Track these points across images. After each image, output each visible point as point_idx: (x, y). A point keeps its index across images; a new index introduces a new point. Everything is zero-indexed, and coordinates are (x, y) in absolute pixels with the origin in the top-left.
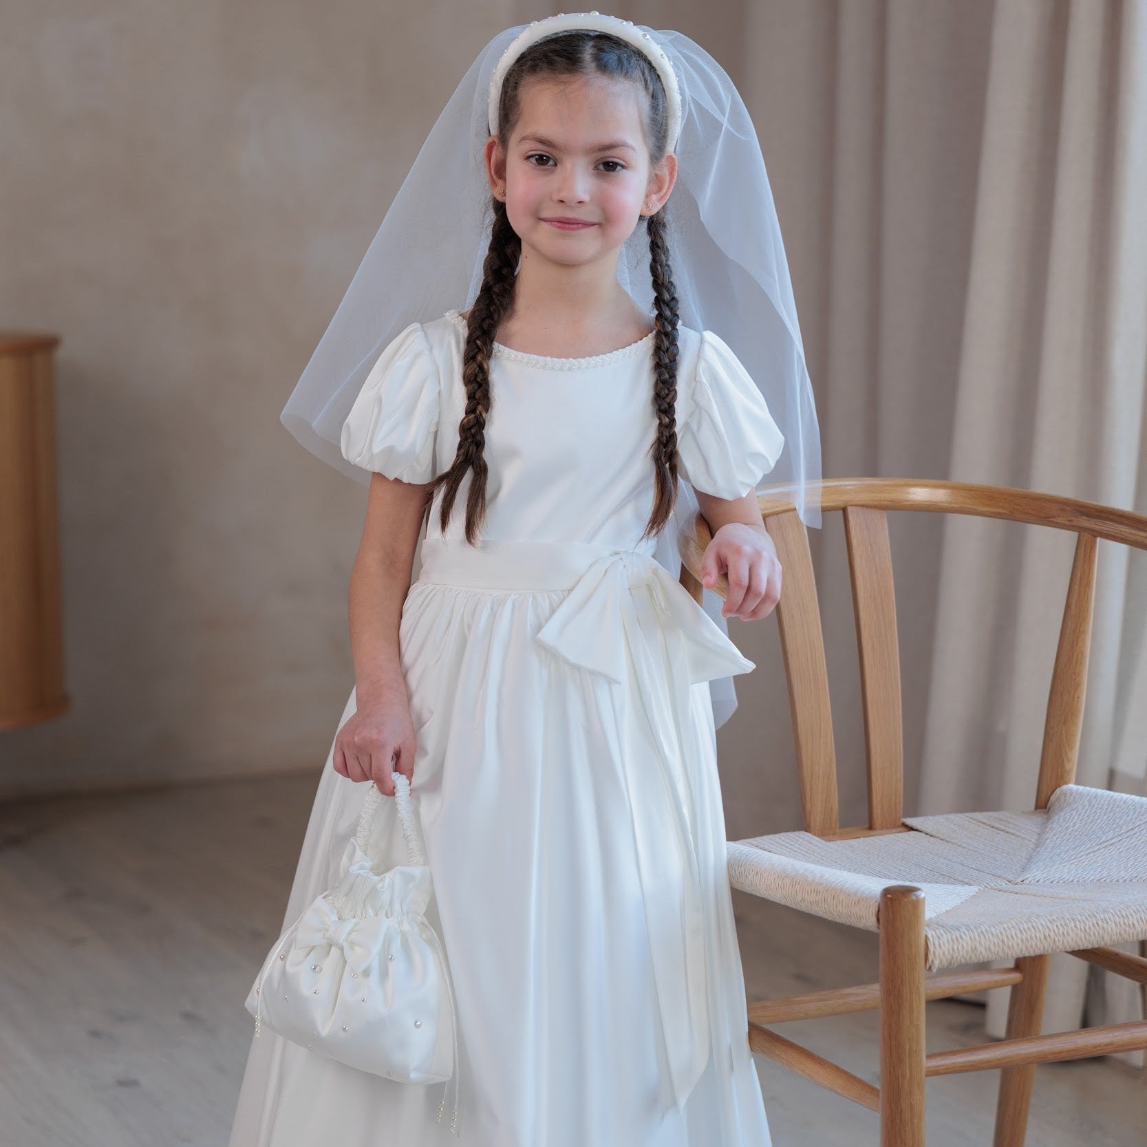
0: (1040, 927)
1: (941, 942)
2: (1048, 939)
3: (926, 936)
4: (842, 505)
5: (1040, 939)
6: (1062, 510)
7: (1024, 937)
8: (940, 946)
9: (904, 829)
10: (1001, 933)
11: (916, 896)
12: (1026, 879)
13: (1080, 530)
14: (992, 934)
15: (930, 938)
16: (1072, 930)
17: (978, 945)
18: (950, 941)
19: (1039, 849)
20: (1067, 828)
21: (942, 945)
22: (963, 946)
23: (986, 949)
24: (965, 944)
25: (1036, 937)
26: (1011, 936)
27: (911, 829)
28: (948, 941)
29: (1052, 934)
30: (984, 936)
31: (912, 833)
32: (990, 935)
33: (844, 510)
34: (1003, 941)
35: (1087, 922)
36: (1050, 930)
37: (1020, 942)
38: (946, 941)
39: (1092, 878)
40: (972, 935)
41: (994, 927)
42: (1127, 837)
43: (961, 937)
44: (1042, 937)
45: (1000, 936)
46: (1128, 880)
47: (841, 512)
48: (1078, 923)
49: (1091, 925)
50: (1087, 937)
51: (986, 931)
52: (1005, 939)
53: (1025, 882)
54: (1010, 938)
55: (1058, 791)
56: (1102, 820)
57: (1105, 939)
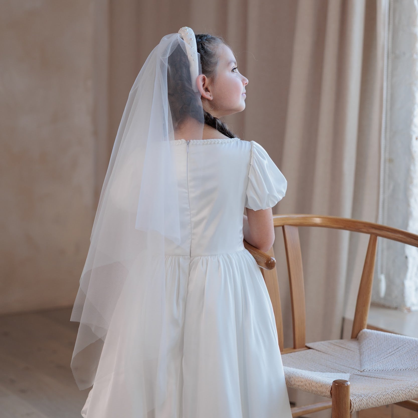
0: (390, 393)
1: (356, 402)
2: (393, 398)
3: (350, 400)
4: (282, 225)
5: (390, 399)
6: (365, 226)
7: (385, 398)
8: (355, 403)
9: (307, 348)
10: (377, 397)
11: (347, 384)
12: (365, 369)
13: (371, 234)
14: (374, 397)
15: (352, 400)
16: (401, 394)
17: (369, 402)
18: (359, 401)
19: (362, 356)
20: (371, 347)
21: (356, 403)
22: (363, 403)
23: (371, 404)
24: (364, 402)
25: (389, 397)
26: (380, 398)
27: (309, 348)
28: (358, 401)
29: (394, 396)
30: (371, 398)
31: (311, 350)
32: (373, 398)
33: (283, 227)
34: (377, 400)
35: (406, 391)
36: (393, 394)
37: (383, 400)
38: (357, 401)
39: (390, 369)
40: (366, 398)
41: (374, 395)
42: (398, 351)
43: (363, 399)
44: (391, 397)
45: (376, 398)
46: (405, 369)
47: (281, 228)
48: (403, 391)
49: (407, 392)
50: (406, 396)
51: (371, 396)
52: (378, 399)
53: (364, 371)
54: (380, 399)
55: (361, 332)
56: (384, 344)
57: (412, 397)
